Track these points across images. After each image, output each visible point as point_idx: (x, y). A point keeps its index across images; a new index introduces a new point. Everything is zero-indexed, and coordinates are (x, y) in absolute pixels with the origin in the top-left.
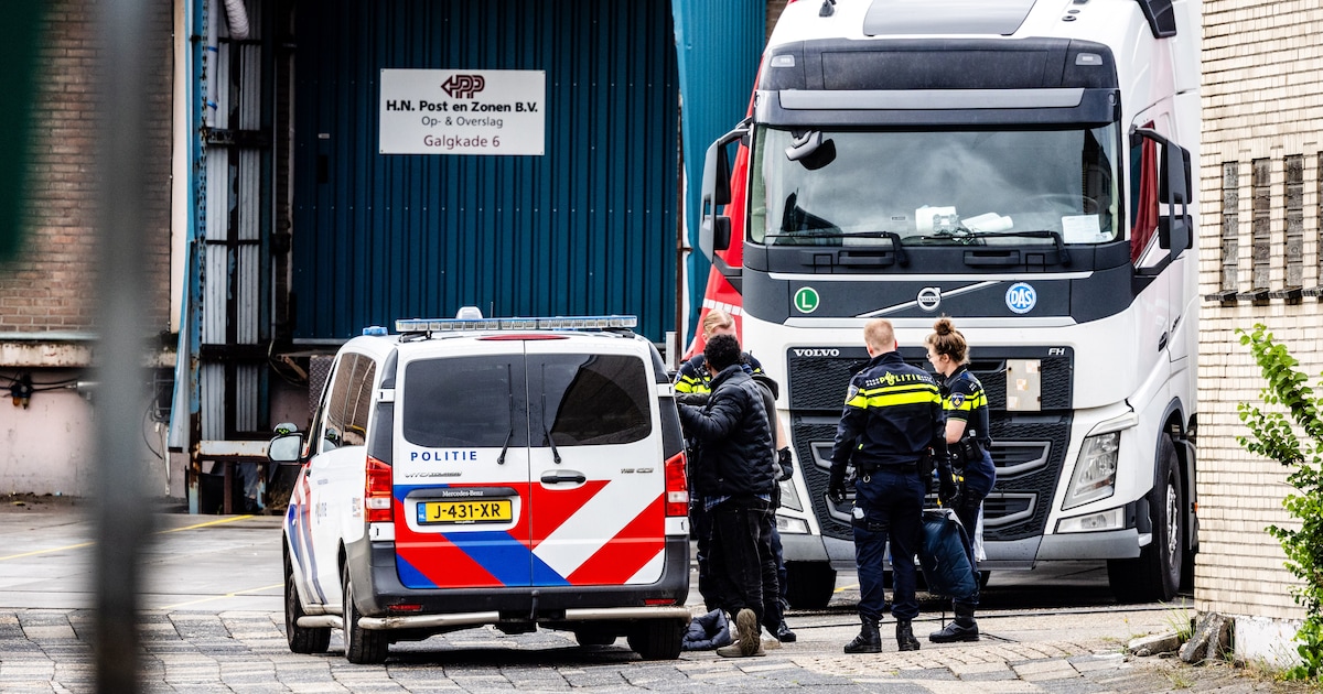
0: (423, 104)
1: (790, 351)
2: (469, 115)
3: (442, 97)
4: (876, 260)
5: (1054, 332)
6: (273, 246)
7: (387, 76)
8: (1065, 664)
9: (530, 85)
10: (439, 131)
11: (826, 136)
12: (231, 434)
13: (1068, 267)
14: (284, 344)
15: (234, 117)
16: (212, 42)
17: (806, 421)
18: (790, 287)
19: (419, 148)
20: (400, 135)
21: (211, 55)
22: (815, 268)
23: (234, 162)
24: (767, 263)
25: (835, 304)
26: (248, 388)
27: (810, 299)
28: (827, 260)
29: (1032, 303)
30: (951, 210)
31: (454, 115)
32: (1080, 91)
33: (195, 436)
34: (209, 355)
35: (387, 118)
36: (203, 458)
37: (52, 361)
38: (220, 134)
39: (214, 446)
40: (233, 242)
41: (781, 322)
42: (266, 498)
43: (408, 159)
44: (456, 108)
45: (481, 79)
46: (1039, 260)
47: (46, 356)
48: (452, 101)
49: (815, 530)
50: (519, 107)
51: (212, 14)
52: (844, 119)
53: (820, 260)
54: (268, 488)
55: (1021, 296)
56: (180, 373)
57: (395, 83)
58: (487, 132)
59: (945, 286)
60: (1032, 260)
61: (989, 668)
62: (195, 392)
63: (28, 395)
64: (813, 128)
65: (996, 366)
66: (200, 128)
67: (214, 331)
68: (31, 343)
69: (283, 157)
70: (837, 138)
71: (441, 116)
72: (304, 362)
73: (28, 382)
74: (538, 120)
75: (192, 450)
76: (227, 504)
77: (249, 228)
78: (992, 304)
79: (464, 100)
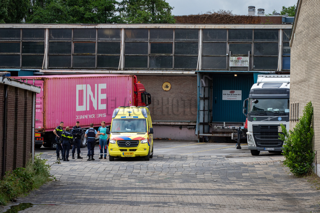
0: (227, 94)
1: (253, 125)
2: (233, 95)
3: (230, 93)
4: (263, 114)
5: (284, 123)
6: (210, 111)
7: (223, 91)
8: (273, 163)
9: (240, 92)
10: (229, 97)
11: (257, 100)
12: (204, 133)
13: (285, 115)
14: (211, 122)
15: (204, 96)
16: (201, 87)
17: (255, 133)
18: (253, 117)
19: (227, 99)
20: (225, 98)
21: (201, 88)
22: (256, 115)
23: (204, 101)
24: (250, 114)
25: (258, 119)
26: (206, 127)
27: (255, 119)
28: (257, 114)
29: (281, 119)
30: (272, 108)
31: (231, 96)
32: (287, 94)
33: (199, 133)
34: (201, 124)
35: (223, 96)
36: (200, 136)
37: (184, 124)
38: (202, 98)
39: (201, 134)
40: (204, 110)
41: (252, 121)
42: (209, 140)
43: (226, 101)
44: (231, 95)
45: (234, 91)
46: (282, 114)
47: (183, 124)
48: (231, 94)
49: (256, 146)
50: (239, 95)
51: (201, 84)
52: (259, 98)
53: (256, 114)
54: (209, 139)
55: (280, 119)
56: (197, 126)
57: (224, 92)
58: (235, 97)
59: (271, 117)
60: (281, 114)
61: (264, 164)
62: (199, 128)
63: (182, 128)
64: (256, 99)
65: (277, 127)
66: (200, 97)
67: (201, 121)
68: (181, 122)
69: (211, 100)
70: (258, 100)
71: (229, 96)
72: (211, 125)
73: (181, 126)
74: (241, 96)
75: (198, 135)
76: (203, 141)
77: (206, 109)
78: (276, 120)
79: (232, 94)
